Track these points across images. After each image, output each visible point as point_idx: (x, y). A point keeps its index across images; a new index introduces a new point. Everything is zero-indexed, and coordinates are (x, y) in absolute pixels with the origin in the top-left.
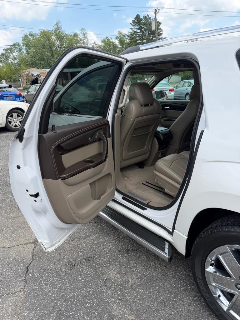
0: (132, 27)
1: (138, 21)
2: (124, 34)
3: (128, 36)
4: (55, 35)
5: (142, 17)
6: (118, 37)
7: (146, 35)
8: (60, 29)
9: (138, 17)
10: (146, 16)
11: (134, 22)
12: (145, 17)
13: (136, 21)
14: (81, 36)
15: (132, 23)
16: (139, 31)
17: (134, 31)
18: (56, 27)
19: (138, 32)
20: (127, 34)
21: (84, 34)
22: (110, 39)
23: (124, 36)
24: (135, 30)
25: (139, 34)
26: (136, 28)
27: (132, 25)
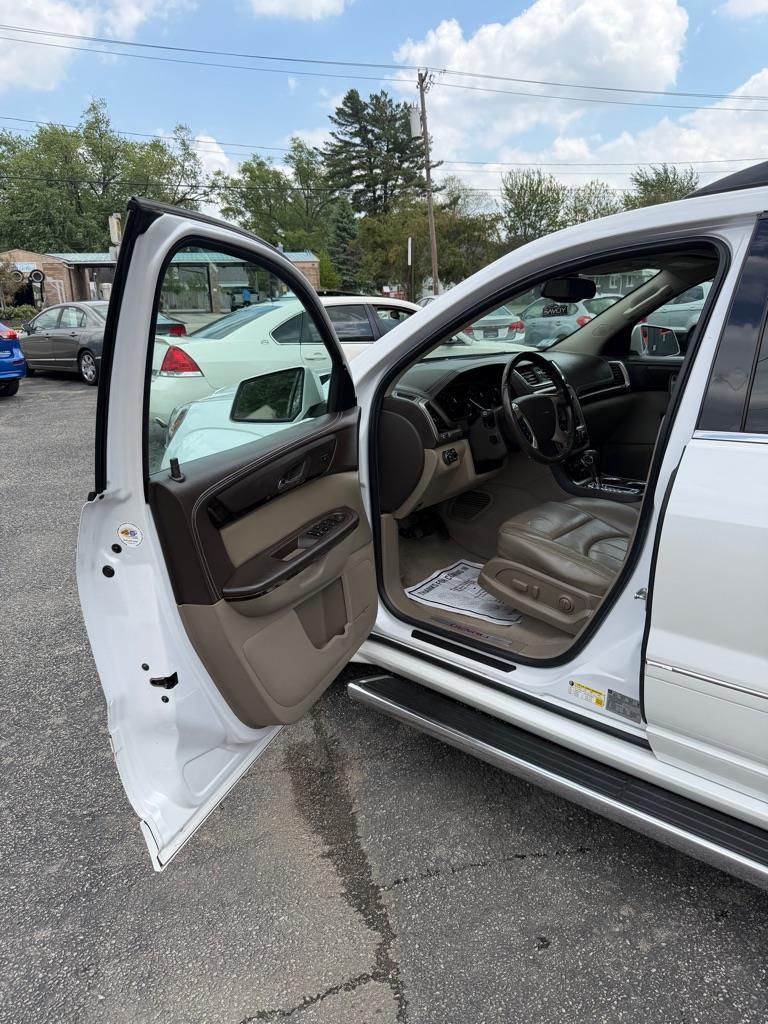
0: (335, 128)
1: (353, 109)
2: (310, 148)
3: (322, 154)
4: (89, 144)
5: (364, 98)
6: (291, 157)
7: (379, 154)
8: (103, 127)
9: (352, 98)
10: (379, 95)
11: (340, 112)
12: (376, 97)
13: (349, 111)
14: (175, 151)
15: (336, 117)
16: (357, 140)
17: (341, 141)
18: (90, 117)
19: (355, 145)
20: (322, 150)
21: (184, 144)
22: (267, 163)
23: (310, 153)
24: (347, 138)
25: (358, 148)
26: (347, 133)
27: (335, 121)
